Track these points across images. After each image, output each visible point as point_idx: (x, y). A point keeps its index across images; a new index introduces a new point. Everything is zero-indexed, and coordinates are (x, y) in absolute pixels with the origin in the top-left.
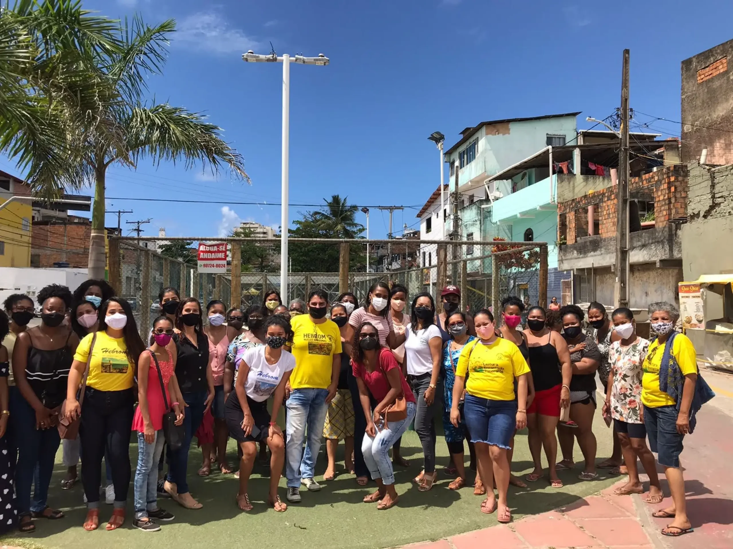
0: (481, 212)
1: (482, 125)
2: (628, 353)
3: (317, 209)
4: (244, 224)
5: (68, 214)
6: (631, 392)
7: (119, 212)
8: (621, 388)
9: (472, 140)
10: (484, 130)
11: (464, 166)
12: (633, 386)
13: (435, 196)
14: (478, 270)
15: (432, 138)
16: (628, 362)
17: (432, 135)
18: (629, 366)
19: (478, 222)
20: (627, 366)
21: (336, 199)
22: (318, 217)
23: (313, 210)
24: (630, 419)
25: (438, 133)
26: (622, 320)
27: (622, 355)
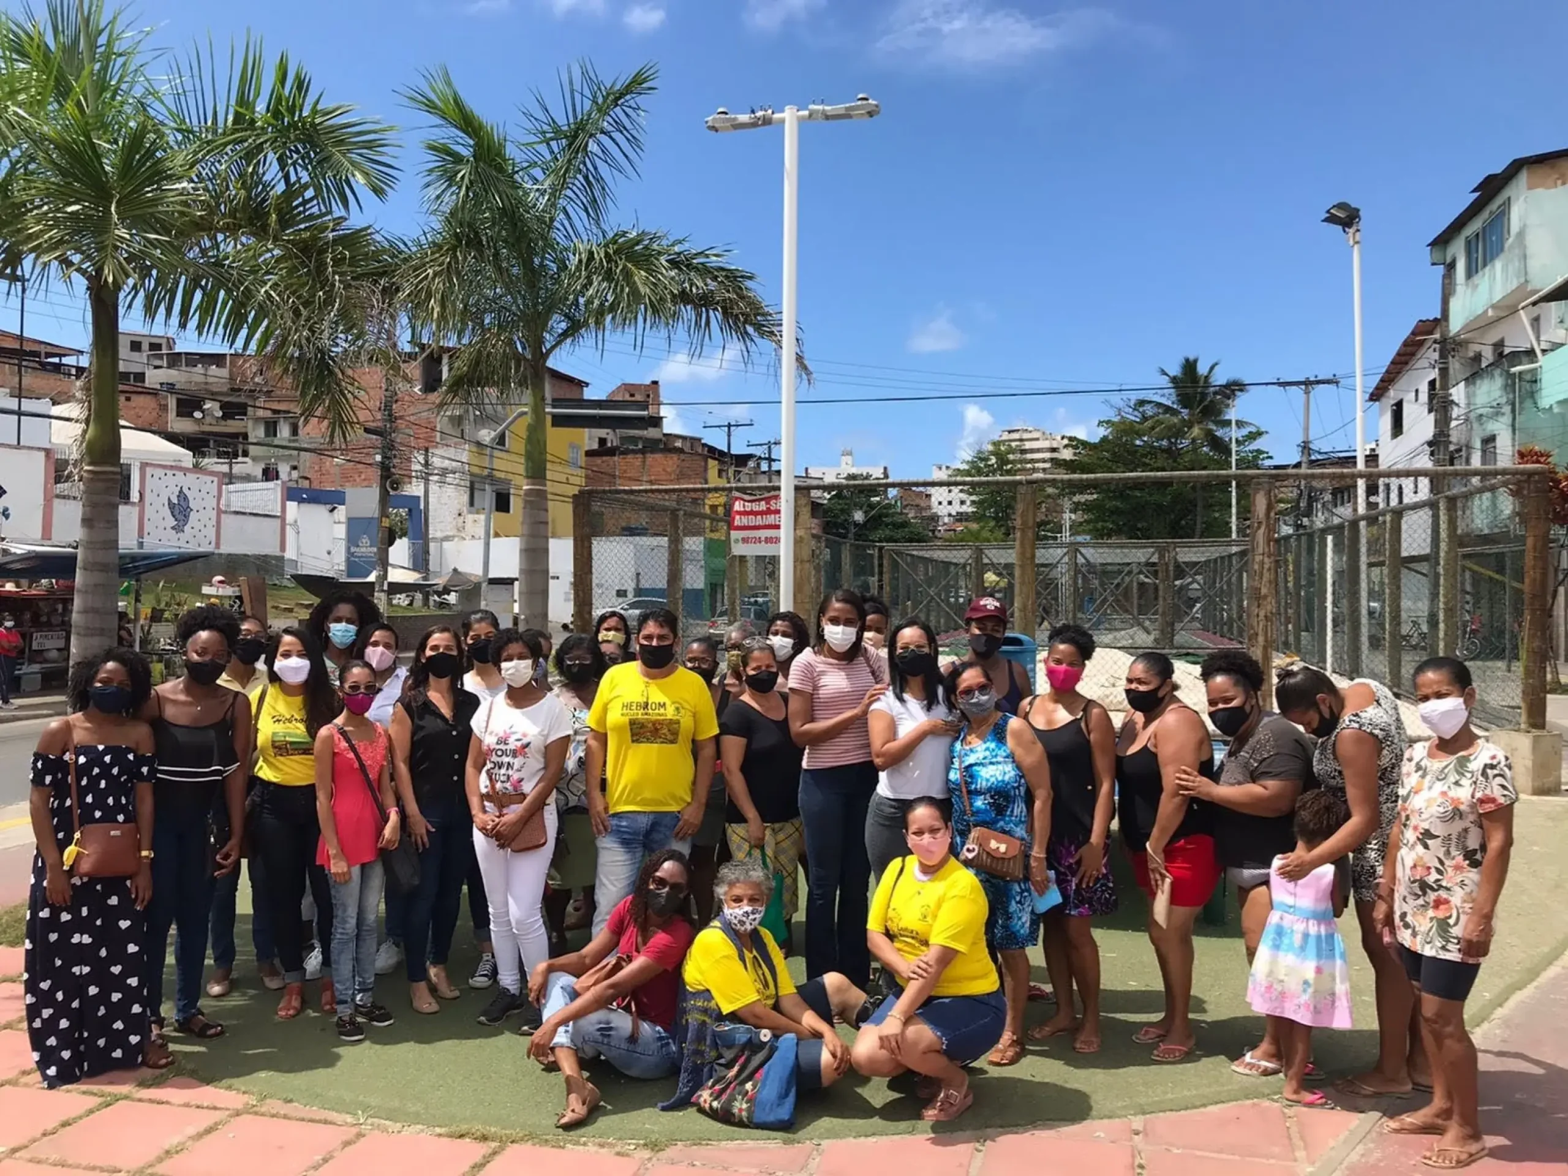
0: (1514, 383)
1: (1516, 167)
2: (1441, 777)
3: (1142, 395)
4: (1010, 432)
5: (665, 431)
6: (1439, 877)
7: (729, 426)
8: (1415, 866)
9: (1494, 206)
10: (1523, 177)
11: (1477, 272)
12: (1447, 862)
13: (1409, 349)
14: (1506, 526)
15: (1331, 219)
16: (1440, 800)
17: (1328, 212)
18: (1442, 810)
19: (1507, 409)
20: (1436, 810)
21: (1190, 366)
22: (1149, 410)
23: (1134, 397)
24: (1428, 947)
25: (1341, 206)
26: (1436, 688)
27: (1428, 778)
